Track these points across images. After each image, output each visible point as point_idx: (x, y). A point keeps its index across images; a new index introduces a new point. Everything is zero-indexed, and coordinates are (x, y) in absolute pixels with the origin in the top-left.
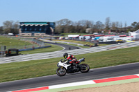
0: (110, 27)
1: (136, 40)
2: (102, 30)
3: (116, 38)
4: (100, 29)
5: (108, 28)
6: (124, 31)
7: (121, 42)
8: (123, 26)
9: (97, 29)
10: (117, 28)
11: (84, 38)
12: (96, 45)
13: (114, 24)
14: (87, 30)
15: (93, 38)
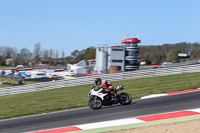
0: (42, 56)
1: (78, 75)
2: (29, 61)
3: (49, 73)
4: (26, 59)
5: (38, 59)
6: (61, 63)
7: (57, 78)
8: (60, 56)
9: (22, 60)
10: (50, 58)
11: (3, 73)
12: (21, 83)
13: (46, 53)
14: (8, 61)
15: (16, 73)
